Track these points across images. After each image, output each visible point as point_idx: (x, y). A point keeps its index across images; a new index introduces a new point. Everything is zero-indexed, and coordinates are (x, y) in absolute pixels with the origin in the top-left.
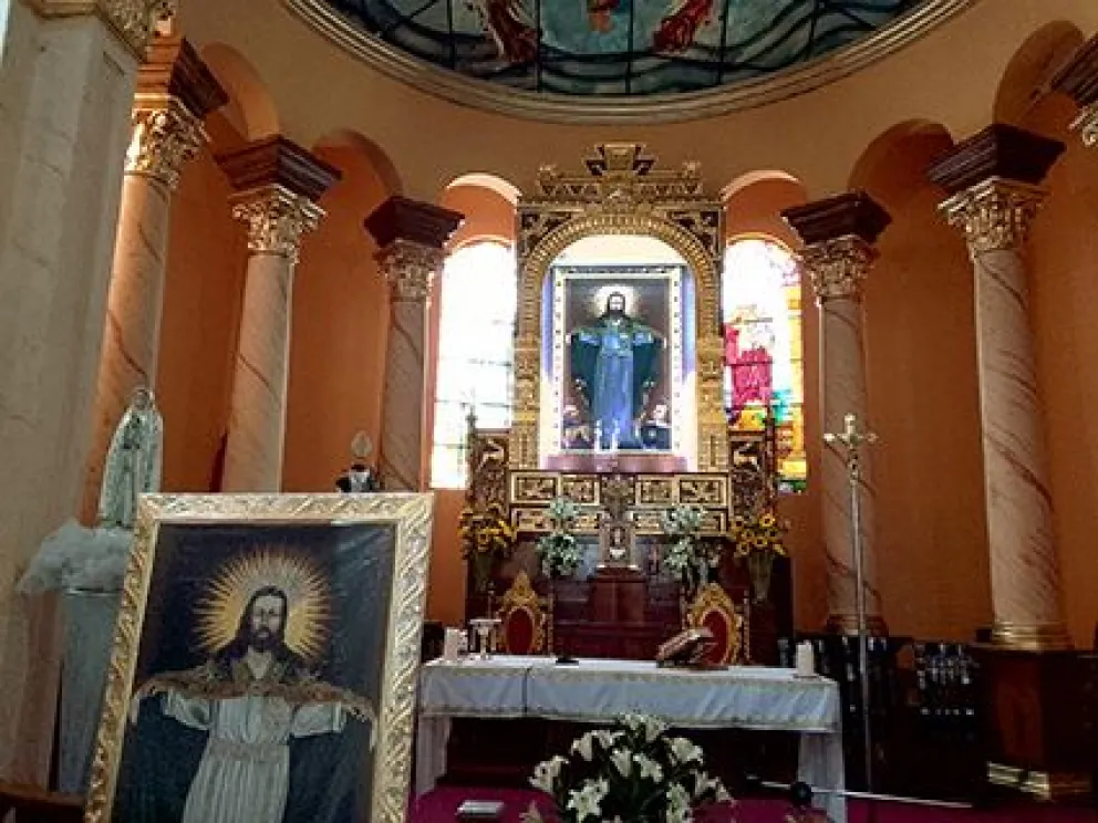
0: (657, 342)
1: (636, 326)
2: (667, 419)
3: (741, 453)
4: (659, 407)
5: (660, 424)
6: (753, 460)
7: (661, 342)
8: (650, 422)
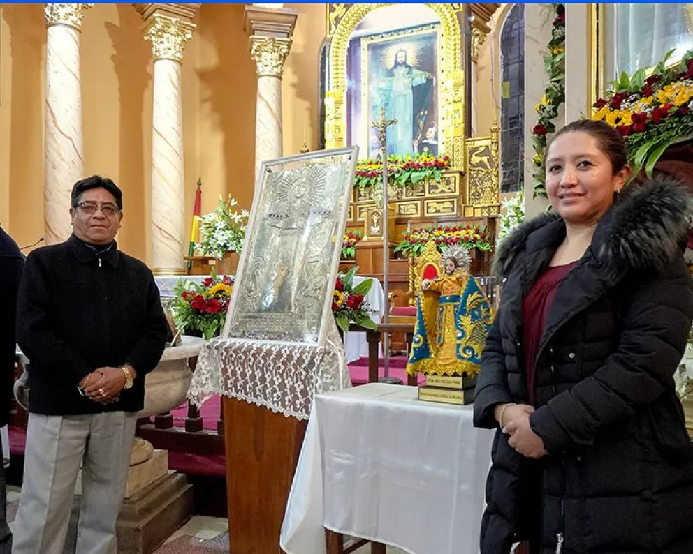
0: (429, 81)
1: (415, 72)
2: (436, 138)
3: (476, 155)
4: (430, 129)
5: (431, 141)
6: (485, 159)
7: (432, 80)
8: (425, 141)
